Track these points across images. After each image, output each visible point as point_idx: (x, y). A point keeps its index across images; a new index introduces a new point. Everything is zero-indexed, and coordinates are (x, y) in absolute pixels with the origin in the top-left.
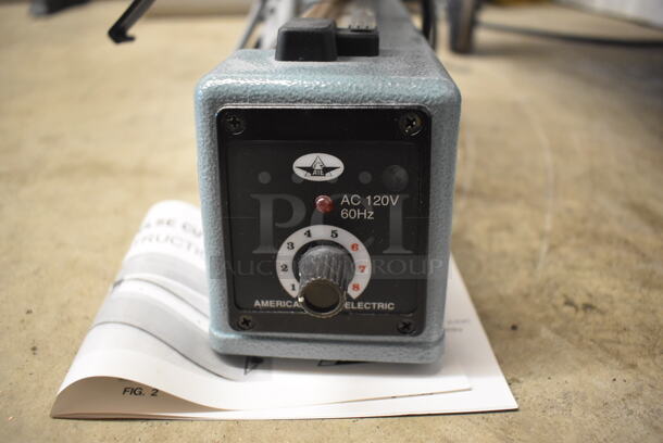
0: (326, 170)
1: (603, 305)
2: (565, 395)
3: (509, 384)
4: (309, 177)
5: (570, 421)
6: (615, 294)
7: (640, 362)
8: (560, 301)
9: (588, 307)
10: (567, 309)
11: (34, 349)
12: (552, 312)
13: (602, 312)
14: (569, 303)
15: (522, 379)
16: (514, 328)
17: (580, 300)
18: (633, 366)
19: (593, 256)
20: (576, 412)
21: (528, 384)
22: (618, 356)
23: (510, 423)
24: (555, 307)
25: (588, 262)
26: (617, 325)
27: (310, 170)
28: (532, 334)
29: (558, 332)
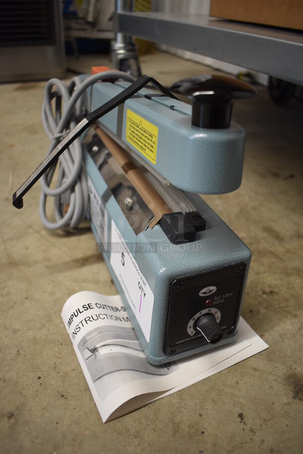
0: (210, 291)
1: (276, 290)
2: (280, 336)
3: (261, 337)
4: (205, 295)
5: (286, 346)
6: (278, 282)
7: (298, 313)
8: (261, 293)
9: (271, 292)
10: (265, 296)
11: (62, 396)
12: (260, 299)
13: (277, 294)
14: (264, 293)
15: (264, 334)
16: (251, 312)
17: (267, 290)
18: (296, 316)
19: (263, 265)
20: (286, 341)
21: (267, 335)
22: (290, 313)
23: (269, 353)
24: (260, 296)
25: (262, 269)
26: (284, 298)
27: (205, 293)
28: (258, 313)
29: (266, 308)
